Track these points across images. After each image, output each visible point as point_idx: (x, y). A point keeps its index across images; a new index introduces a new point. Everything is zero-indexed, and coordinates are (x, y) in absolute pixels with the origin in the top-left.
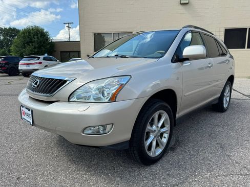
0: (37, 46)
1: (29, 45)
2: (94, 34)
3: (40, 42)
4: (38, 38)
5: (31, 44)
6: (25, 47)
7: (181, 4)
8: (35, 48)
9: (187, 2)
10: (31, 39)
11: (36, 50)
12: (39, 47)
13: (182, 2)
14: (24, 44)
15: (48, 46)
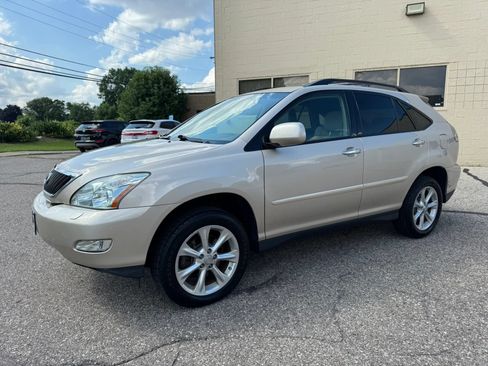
0: (157, 101)
1: (144, 100)
2: (240, 82)
3: (163, 94)
4: (159, 88)
5: (147, 99)
6: (138, 105)
7: (409, 15)
8: (154, 105)
9: (421, 10)
10: (148, 89)
11: (155, 109)
12: (161, 104)
13: (410, 11)
14: (138, 98)
15: (176, 102)
